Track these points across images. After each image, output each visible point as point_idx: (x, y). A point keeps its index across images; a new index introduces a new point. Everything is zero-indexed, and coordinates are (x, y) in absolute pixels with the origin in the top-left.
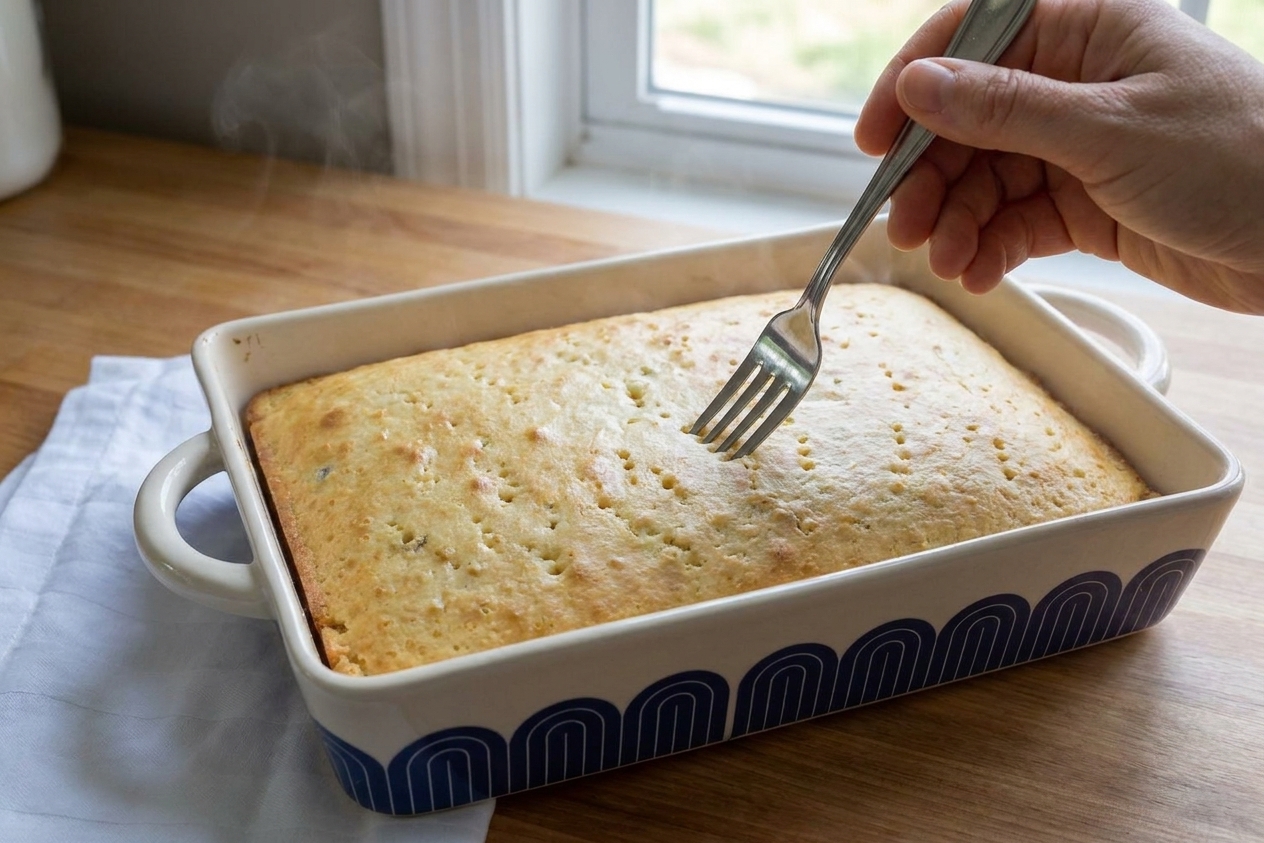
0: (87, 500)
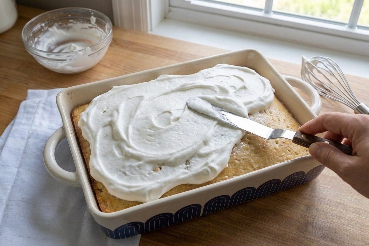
0: (29, 138)
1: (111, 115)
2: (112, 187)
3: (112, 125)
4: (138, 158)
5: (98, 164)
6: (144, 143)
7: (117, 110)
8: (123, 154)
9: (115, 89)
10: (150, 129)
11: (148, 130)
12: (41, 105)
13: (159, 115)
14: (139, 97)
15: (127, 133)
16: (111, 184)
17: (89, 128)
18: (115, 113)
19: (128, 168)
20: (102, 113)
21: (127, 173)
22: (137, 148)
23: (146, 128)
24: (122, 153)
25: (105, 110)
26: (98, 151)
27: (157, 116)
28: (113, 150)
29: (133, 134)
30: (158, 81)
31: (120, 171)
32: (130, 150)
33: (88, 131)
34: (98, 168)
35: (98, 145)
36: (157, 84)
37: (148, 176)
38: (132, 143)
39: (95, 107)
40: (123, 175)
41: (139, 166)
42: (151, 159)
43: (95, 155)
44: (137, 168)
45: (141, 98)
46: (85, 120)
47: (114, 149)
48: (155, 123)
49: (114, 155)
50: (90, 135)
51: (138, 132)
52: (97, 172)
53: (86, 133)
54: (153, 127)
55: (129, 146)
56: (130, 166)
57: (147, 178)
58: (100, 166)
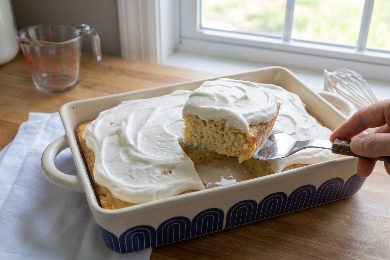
0: (27, 157)
1: (120, 125)
2: (117, 190)
3: (120, 133)
4: (146, 162)
5: (103, 169)
6: (155, 148)
7: (126, 120)
8: (130, 160)
9: (124, 103)
10: (161, 135)
11: (159, 136)
12: (43, 126)
13: (171, 123)
14: (150, 109)
15: (135, 139)
16: (115, 186)
17: (95, 138)
18: (124, 123)
19: (135, 172)
20: (109, 124)
21: (134, 176)
22: (146, 153)
23: (157, 135)
24: (130, 157)
25: (113, 121)
26: (103, 157)
27: (169, 124)
28: (119, 156)
29: (142, 140)
30: (173, 95)
31: (126, 175)
32: (139, 155)
33: (93, 140)
34: (102, 172)
35: (103, 152)
36: (171, 98)
37: (156, 178)
38: (140, 148)
39: (102, 120)
40: (130, 178)
41: (147, 170)
42: (161, 163)
43: (100, 161)
44: (145, 172)
45: (153, 109)
46: (91, 130)
47: (121, 155)
48: (167, 130)
49: (120, 160)
50: (95, 144)
51: (148, 139)
52: (101, 176)
53: (91, 143)
54: (165, 134)
55: (137, 151)
56: (137, 170)
57: (155, 181)
58: (105, 171)
